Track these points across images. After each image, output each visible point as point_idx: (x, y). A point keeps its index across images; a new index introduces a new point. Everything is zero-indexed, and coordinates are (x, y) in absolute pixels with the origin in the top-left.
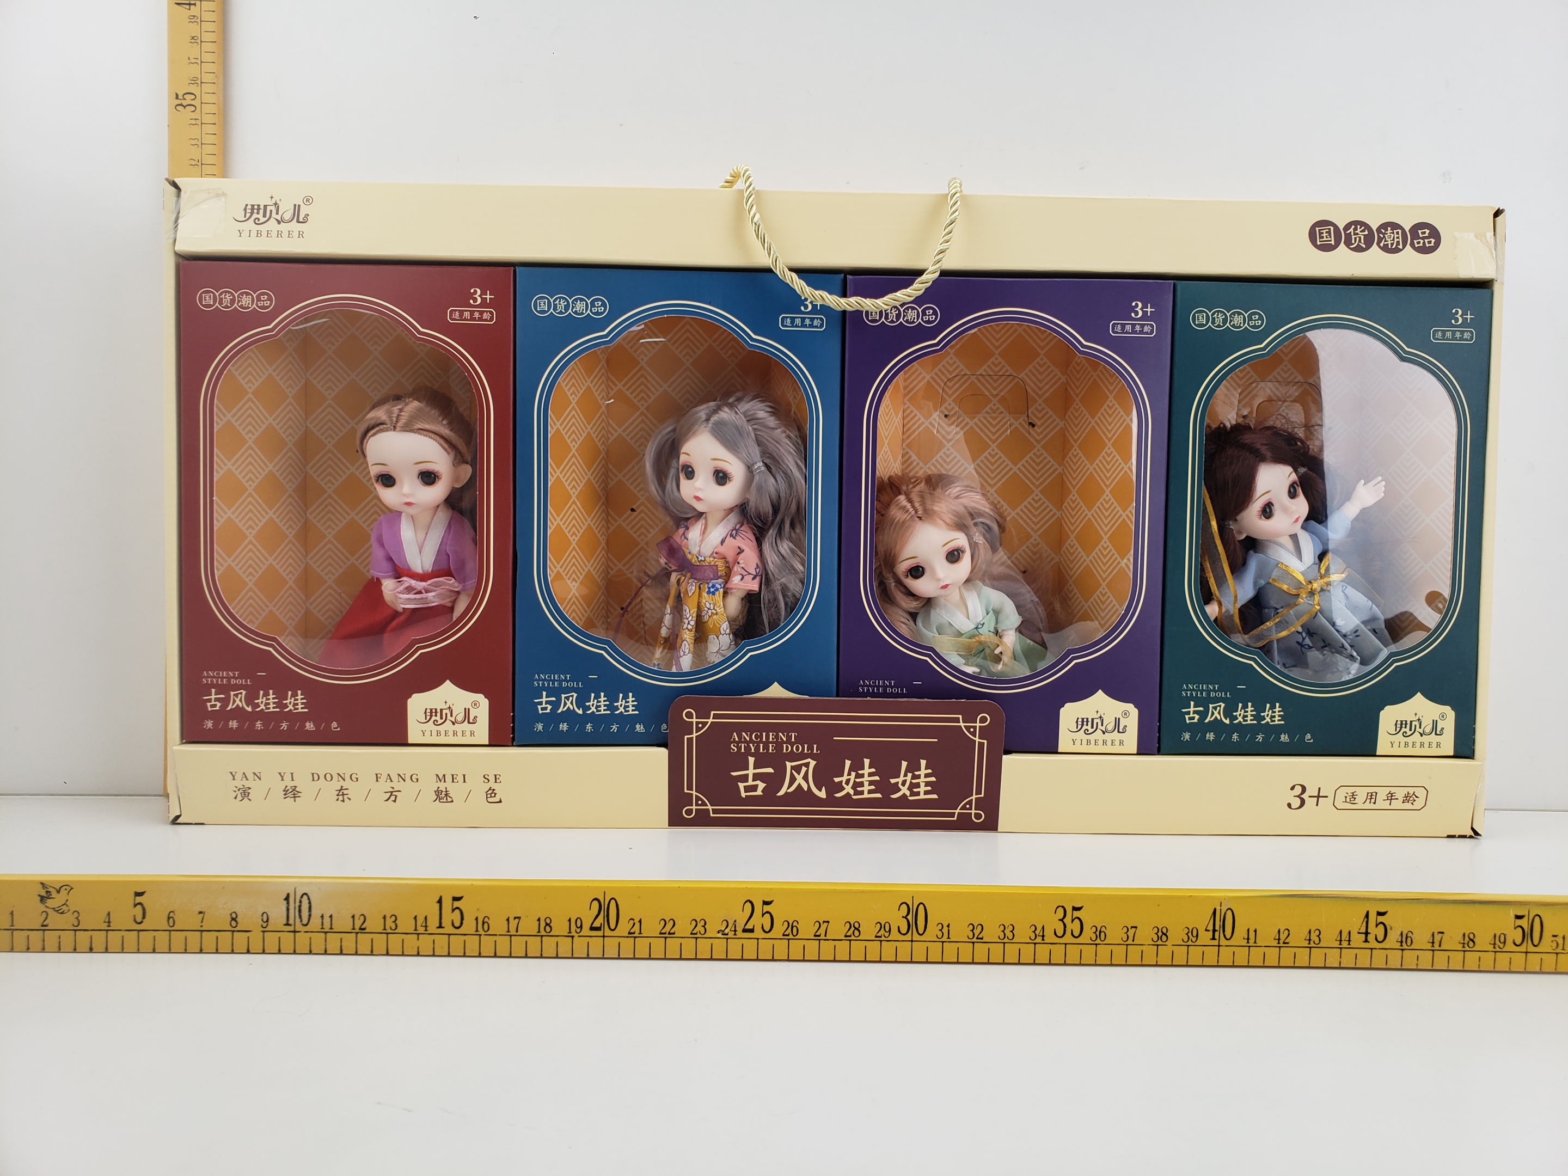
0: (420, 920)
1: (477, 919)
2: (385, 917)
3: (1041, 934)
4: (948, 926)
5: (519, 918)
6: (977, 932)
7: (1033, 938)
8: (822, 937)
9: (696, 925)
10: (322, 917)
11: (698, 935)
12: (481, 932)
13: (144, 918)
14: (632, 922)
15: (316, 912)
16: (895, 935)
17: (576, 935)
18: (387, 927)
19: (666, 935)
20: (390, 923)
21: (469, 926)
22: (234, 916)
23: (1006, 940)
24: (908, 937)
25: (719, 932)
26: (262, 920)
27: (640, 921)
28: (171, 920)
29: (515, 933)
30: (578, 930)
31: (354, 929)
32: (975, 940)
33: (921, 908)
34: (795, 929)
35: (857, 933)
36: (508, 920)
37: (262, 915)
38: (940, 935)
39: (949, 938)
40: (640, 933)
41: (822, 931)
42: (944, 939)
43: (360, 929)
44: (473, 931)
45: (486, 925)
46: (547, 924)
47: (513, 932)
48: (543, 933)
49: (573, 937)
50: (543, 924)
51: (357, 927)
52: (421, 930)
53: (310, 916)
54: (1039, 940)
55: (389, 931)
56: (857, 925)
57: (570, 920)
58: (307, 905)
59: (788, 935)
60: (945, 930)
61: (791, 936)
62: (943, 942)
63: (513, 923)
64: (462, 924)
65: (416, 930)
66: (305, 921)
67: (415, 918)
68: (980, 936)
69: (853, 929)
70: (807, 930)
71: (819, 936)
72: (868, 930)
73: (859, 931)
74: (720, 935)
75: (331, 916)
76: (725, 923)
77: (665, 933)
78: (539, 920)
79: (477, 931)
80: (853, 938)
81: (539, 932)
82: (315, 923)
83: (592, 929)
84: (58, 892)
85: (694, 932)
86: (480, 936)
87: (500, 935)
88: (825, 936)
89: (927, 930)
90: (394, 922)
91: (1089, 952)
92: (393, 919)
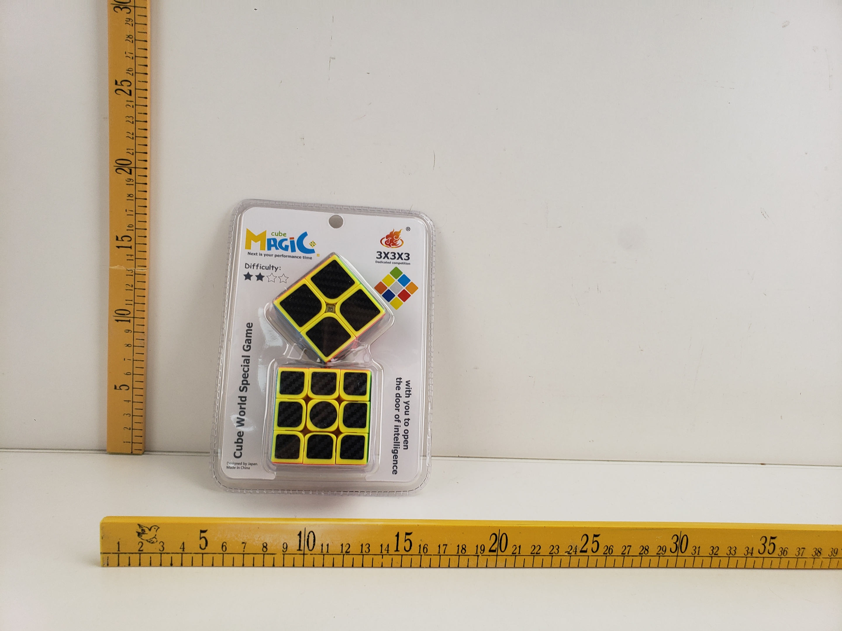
0: (385, 547)
1: (420, 546)
2: (362, 545)
3: (751, 552)
4: (699, 548)
5: (446, 545)
6: (715, 551)
7: (746, 554)
8: (626, 554)
9: (553, 549)
10: (322, 545)
11: (554, 554)
12: (422, 553)
13: (206, 545)
14: (515, 547)
15: (318, 543)
16: (668, 553)
17: (480, 555)
18: (363, 551)
19: (535, 554)
20: (365, 548)
21: (415, 549)
22: (265, 545)
23: (731, 555)
24: (676, 554)
25: (566, 552)
26: (283, 547)
27: (520, 547)
28: (224, 548)
29: (443, 554)
30: (482, 552)
31: (342, 552)
32: (713, 555)
33: (685, 537)
34: (611, 550)
35: (646, 552)
36: (439, 546)
37: (284, 544)
38: (694, 552)
39: (698, 554)
40: (519, 553)
41: (626, 551)
42: (696, 555)
43: (346, 552)
44: (417, 553)
45: (425, 550)
46: (463, 548)
47: (442, 553)
48: (460, 553)
49: (478, 556)
50: (460, 548)
51: (344, 551)
52: (384, 552)
53: (314, 545)
54: (749, 555)
55: (364, 553)
56: (647, 548)
57: (477, 546)
58: (313, 538)
59: (607, 554)
60: (697, 550)
61: (608, 554)
62: (695, 557)
63: (442, 548)
64: (410, 548)
65: (381, 552)
66: (311, 548)
67: (382, 546)
68: (717, 553)
69: (644, 549)
70: (618, 550)
72: (653, 550)
73: (648, 551)
74: (566, 554)
75: (328, 545)
76: (570, 547)
77: (534, 553)
78: (458, 546)
79: (420, 552)
80: (644, 554)
81: (458, 553)
82: (318, 548)
83: (490, 551)
84: (150, 530)
85: (552, 552)
86: (421, 555)
87: (434, 555)
88: (628, 554)
89: (687, 550)
90: (368, 548)
91: (776, 562)
92: (368, 546)
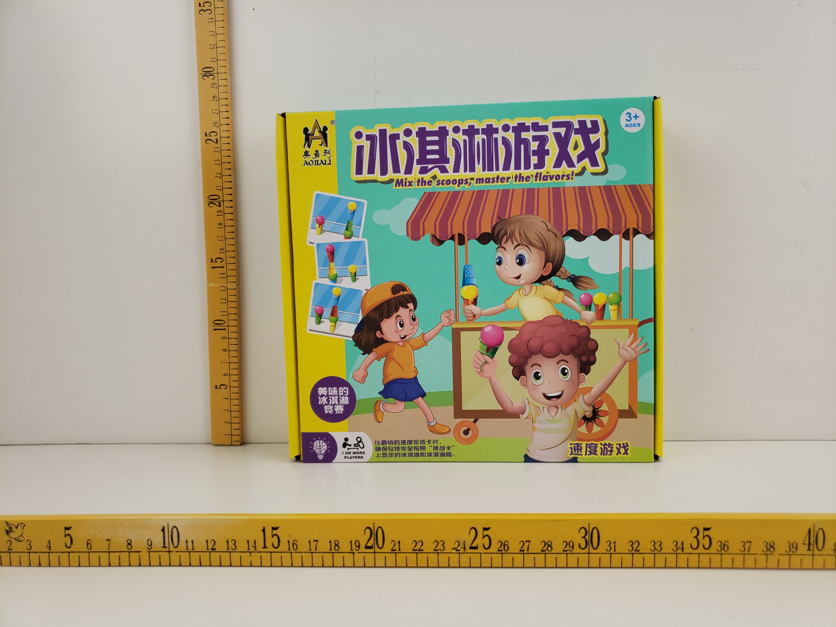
0: (251, 543)
1: (289, 542)
2: (228, 542)
3: (681, 547)
4: (615, 542)
5: (317, 541)
6: (635, 546)
7: (675, 549)
8: (526, 551)
9: (438, 545)
10: (187, 542)
11: (439, 551)
12: (292, 550)
13: (72, 543)
14: (393, 543)
15: (182, 539)
16: (577, 549)
17: (356, 552)
18: (230, 548)
19: (418, 551)
20: (231, 545)
21: (284, 546)
22: (129, 542)
23: (656, 552)
24: (586, 551)
25: (453, 549)
26: (148, 544)
27: (399, 542)
28: (89, 545)
29: (315, 551)
30: (357, 549)
31: (208, 549)
32: (633, 552)
33: (595, 531)
34: (506, 547)
35: (550, 549)
36: (310, 542)
37: (148, 541)
38: (609, 549)
39: (615, 551)
40: (399, 550)
41: (525, 547)
42: (612, 551)
43: (212, 549)
44: (286, 549)
45: (295, 546)
46: (336, 545)
47: (313, 550)
48: (334, 551)
49: (354, 553)
50: (333, 545)
51: (210, 547)
52: (252, 549)
53: (179, 541)
54: (680, 551)
55: (231, 550)
56: (550, 543)
57: (351, 542)
58: (177, 534)
59: (501, 551)
60: (612, 545)
61: (504, 552)
62: (611, 554)
63: (313, 544)
64: (279, 545)
65: (249, 549)
66: (176, 545)
67: (248, 542)
68: (637, 549)
69: (547, 546)
70: (515, 547)
71: (523, 551)
72: (558, 546)
73: (551, 547)
74: (454, 551)
75: (192, 541)
76: (457, 543)
77: (416, 550)
78: (330, 542)
79: (289, 550)
80: (547, 552)
81: (331, 550)
82: (182, 546)
83: (367, 547)
84: (17, 528)
85: (437, 549)
86: (291, 553)
87: (305, 552)
88: (528, 551)
89: (599, 545)
90: (234, 544)
91: (716, 559)
92: (233, 542)
